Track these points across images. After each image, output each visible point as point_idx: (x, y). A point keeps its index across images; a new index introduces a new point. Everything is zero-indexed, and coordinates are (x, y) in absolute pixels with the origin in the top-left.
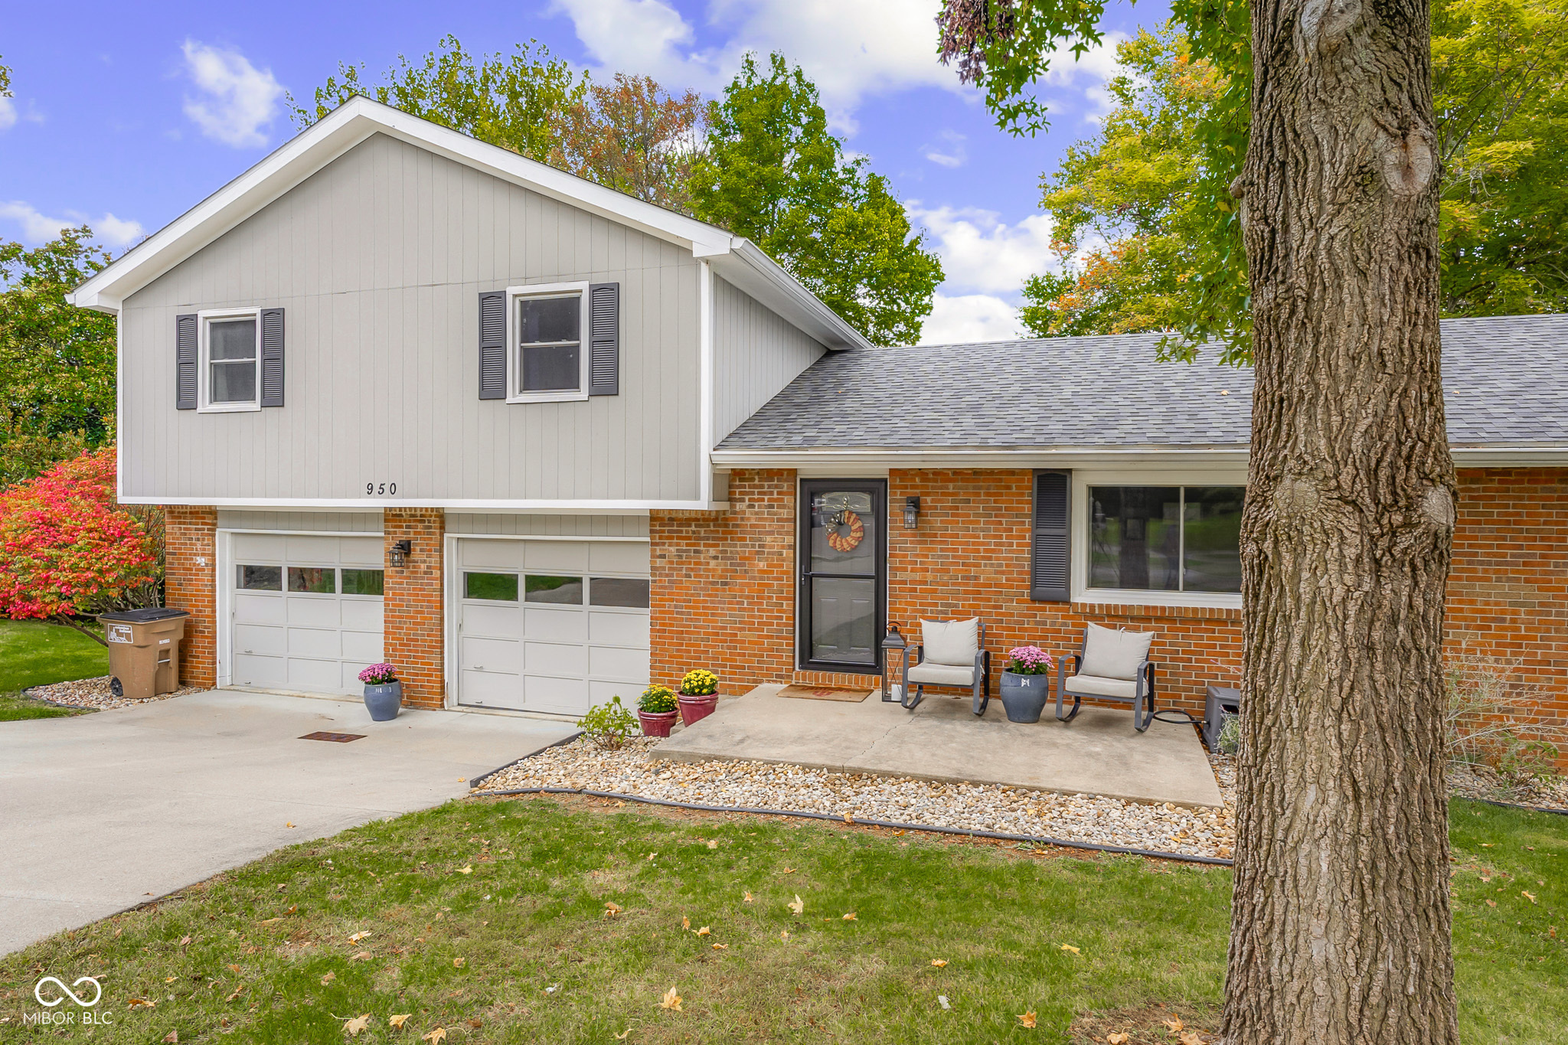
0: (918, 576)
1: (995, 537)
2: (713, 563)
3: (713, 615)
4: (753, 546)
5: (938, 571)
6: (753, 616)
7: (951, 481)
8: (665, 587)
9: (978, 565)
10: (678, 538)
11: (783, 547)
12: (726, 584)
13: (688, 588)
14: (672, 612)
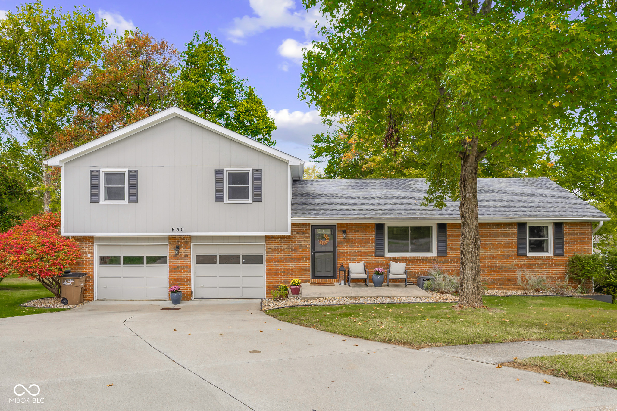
0: (345, 251)
1: (366, 240)
2: (286, 250)
3: (286, 265)
4: (298, 244)
5: (351, 249)
6: (299, 265)
7: (354, 225)
8: (271, 257)
9: (361, 248)
10: (275, 243)
11: (307, 244)
12: (290, 255)
13: (278, 257)
14: (273, 265)
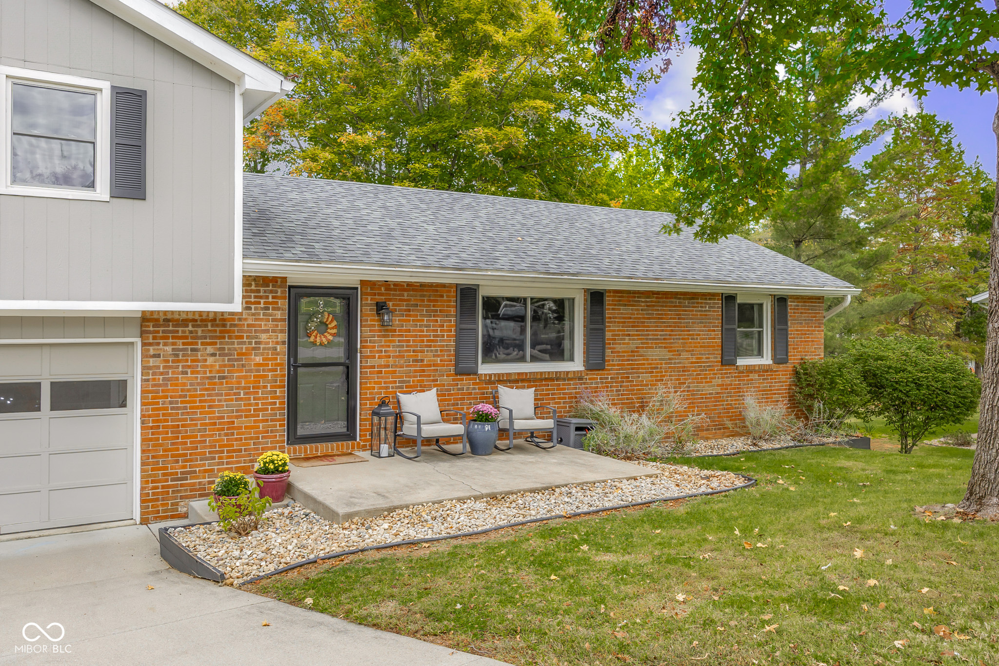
0: (383, 362)
1: (434, 331)
2: (210, 360)
3: (210, 407)
4: (250, 343)
5: (397, 357)
6: (250, 405)
7: (405, 290)
8: (160, 385)
9: (422, 352)
10: (173, 338)
11: (277, 343)
12: (224, 378)
13: (184, 384)
14: (166, 409)
